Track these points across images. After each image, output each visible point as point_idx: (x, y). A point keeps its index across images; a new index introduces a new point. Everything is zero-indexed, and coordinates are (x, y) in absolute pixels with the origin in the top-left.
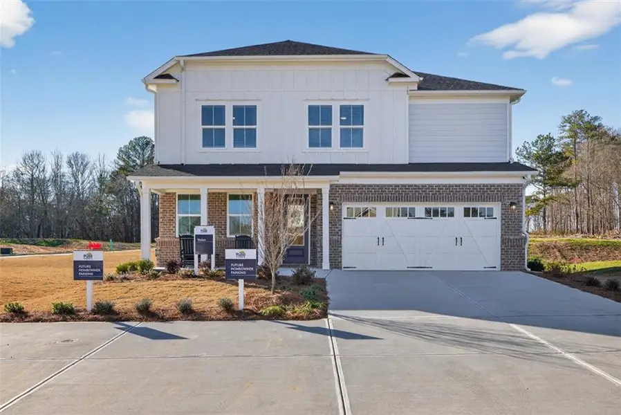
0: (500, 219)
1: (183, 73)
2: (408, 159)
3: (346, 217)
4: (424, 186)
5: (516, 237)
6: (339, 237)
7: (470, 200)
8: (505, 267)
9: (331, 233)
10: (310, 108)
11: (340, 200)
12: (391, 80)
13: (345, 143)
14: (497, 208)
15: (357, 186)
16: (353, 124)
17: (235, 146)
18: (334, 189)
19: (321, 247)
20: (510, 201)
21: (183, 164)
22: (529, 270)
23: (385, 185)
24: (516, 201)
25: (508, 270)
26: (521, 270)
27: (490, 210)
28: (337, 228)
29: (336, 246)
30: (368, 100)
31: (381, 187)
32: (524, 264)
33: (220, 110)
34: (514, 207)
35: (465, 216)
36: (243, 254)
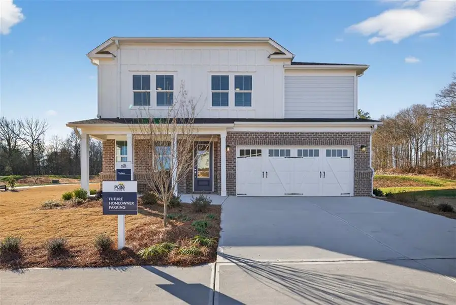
0: (353, 158)
1: (119, 50)
2: (284, 115)
3: (239, 156)
4: (297, 133)
5: (365, 171)
6: (234, 172)
7: (331, 144)
8: (357, 193)
9: (227, 169)
10: (213, 77)
11: (235, 144)
12: (272, 57)
13: (238, 103)
14: (350, 150)
15: (247, 133)
16: (244, 90)
17: (158, 105)
18: (230, 135)
19: (220, 179)
20: (360, 144)
21: (118, 118)
22: (374, 195)
23: (268, 133)
24: (365, 145)
25: (359, 196)
26: (369, 196)
27: (346, 151)
28: (233, 164)
29: (231, 179)
30: (255, 72)
31: (265, 134)
32: (371, 192)
33: (147, 79)
34: (364, 149)
35: (327, 156)
36: (122, 187)
